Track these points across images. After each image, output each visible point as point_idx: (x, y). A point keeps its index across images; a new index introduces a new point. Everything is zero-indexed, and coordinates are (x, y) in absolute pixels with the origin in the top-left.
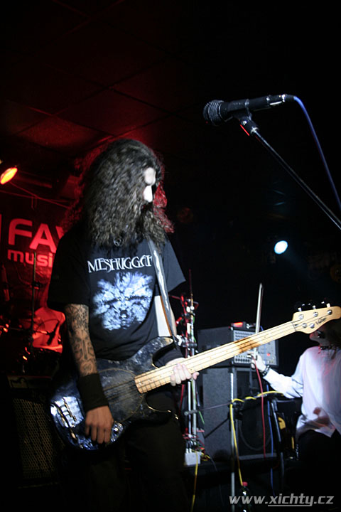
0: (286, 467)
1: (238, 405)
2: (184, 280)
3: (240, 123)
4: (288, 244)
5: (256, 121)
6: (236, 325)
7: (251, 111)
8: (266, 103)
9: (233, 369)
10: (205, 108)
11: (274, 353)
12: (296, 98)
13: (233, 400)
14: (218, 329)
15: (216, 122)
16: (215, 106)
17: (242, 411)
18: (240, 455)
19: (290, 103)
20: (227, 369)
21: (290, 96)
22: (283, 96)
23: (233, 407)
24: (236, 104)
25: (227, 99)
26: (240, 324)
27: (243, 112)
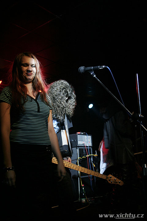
0: (96, 179)
1: (80, 159)
2: (72, 126)
3: (90, 74)
4: (93, 105)
5: (95, 73)
6: (78, 133)
7: (93, 70)
8: (98, 68)
9: (78, 148)
10: (79, 69)
11: (91, 142)
12: (107, 67)
13: (78, 158)
14: (72, 135)
15: (82, 73)
16: (82, 68)
17: (81, 162)
18: (81, 176)
19: (106, 68)
20: (76, 148)
21: (106, 66)
22: (104, 66)
23: (79, 160)
24: (89, 68)
25: (86, 66)
26: (80, 133)
27: (91, 70)
